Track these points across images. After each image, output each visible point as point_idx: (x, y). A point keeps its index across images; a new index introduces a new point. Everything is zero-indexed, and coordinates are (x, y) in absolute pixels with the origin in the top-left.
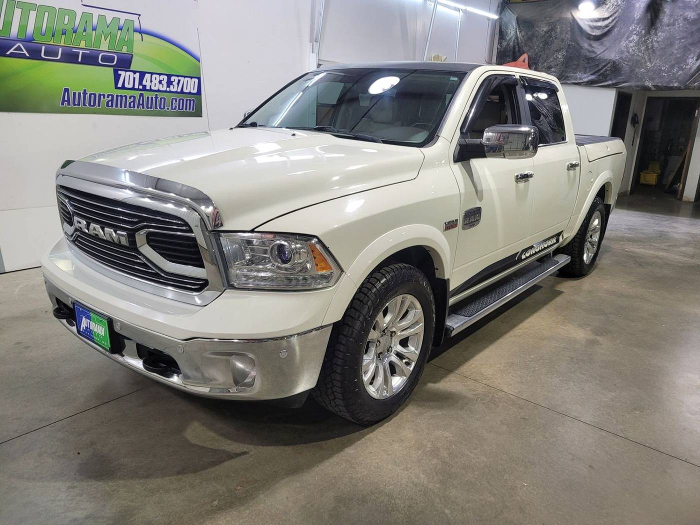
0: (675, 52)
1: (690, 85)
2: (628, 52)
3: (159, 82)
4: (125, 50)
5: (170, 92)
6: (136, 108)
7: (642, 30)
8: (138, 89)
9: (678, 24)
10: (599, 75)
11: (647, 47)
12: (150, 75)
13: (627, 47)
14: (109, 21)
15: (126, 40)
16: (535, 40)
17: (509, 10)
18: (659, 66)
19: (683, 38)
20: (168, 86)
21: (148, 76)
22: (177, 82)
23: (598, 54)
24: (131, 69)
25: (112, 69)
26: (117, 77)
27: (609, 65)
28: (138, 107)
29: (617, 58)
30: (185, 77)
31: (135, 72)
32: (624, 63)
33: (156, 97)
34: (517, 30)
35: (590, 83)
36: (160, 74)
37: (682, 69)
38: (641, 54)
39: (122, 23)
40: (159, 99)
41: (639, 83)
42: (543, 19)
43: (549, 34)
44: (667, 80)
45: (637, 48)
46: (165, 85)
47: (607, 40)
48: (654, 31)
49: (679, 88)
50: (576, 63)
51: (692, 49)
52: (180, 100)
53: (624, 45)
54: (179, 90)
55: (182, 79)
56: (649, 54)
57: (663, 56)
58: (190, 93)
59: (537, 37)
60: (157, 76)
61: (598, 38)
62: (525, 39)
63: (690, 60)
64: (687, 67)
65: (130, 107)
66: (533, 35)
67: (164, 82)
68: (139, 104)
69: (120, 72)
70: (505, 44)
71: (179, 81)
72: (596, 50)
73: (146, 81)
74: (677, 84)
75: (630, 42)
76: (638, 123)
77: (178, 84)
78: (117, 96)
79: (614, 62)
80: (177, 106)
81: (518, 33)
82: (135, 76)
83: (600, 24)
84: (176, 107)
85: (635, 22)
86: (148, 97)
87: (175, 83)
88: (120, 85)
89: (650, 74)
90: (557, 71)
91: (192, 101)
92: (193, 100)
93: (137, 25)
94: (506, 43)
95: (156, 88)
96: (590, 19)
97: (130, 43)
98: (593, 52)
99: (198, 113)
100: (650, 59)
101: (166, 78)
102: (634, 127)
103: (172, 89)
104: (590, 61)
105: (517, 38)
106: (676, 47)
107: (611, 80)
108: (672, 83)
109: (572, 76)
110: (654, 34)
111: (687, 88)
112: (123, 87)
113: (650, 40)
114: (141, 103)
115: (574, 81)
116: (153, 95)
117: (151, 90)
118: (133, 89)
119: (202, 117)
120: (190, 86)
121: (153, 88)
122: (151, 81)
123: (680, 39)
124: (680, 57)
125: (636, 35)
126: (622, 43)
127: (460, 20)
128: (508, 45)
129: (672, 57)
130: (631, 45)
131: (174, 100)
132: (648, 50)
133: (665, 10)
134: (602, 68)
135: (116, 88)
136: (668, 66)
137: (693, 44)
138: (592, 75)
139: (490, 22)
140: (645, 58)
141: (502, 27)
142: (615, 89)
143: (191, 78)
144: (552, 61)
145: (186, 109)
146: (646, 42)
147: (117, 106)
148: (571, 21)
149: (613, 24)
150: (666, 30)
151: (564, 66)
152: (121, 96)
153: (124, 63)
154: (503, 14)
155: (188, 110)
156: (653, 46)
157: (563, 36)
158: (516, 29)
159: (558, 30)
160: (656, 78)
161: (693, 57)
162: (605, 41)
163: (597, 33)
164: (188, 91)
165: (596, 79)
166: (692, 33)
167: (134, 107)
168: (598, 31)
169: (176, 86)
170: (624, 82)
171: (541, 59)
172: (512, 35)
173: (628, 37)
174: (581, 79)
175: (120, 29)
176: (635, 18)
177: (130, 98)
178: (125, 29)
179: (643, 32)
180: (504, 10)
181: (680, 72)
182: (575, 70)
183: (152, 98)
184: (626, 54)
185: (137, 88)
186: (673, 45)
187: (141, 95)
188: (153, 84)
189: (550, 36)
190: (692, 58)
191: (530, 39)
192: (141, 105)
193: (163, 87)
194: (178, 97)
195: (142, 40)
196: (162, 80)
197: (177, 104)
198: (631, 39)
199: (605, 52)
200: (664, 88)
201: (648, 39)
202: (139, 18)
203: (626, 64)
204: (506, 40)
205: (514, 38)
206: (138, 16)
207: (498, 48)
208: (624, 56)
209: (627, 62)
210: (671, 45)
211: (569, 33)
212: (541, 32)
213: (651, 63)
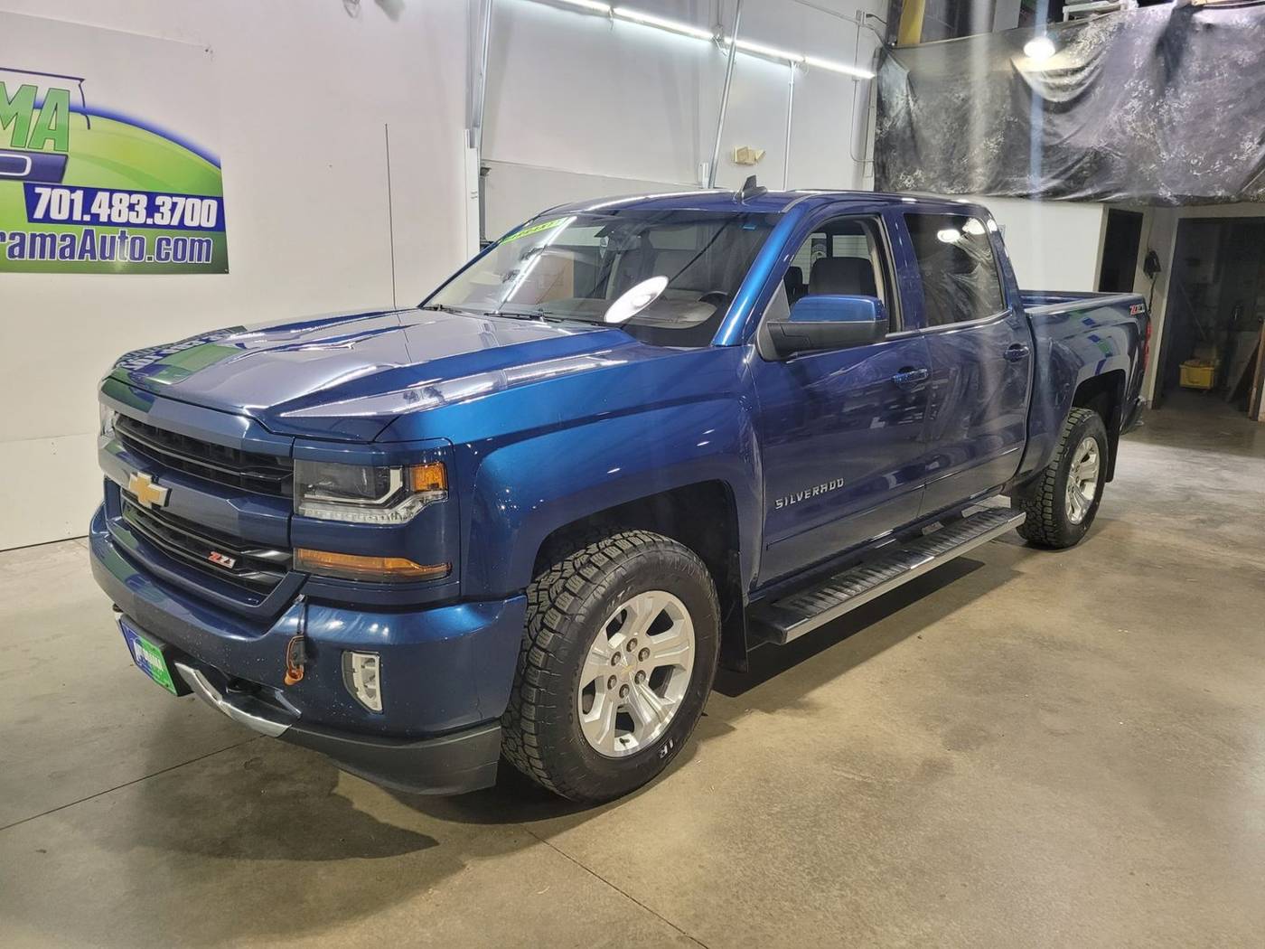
0: (1216, 129)
1: (1250, 193)
2: (1124, 132)
3: (128, 207)
4: (49, 147)
5: (154, 226)
6: (76, 259)
7: (1150, 88)
8: (82, 222)
9: (1221, 75)
10: (1067, 179)
12: (108, 194)
13: (1121, 123)
14: (12, 92)
15: (52, 127)
16: (943, 115)
17: (895, 63)
18: (1185, 158)
19: (1230, 102)
20: (150, 215)
21: (102, 197)
22: (170, 207)
23: (1065, 137)
24: (65, 183)
25: (20, 184)
26: (32, 200)
27: (1087, 159)
28: (81, 256)
29: (1102, 145)
30: (187, 197)
31: (73, 189)
32: (1117, 155)
33: (123, 237)
34: (910, 98)
35: (1050, 194)
36: (130, 193)
38: (1148, 136)
39: (41, 95)
40: (129, 239)
41: (1148, 192)
42: (958, 77)
43: (970, 102)
44: (1202, 186)
45: (1139, 124)
46: (143, 213)
47: (1081, 111)
48: (1173, 90)
49: (1226, 201)
50: (1023, 157)
51: (1251, 122)
52: (177, 241)
53: (1116, 118)
54: (175, 222)
55: (181, 201)
56: (1164, 134)
57: (1191, 137)
58: (200, 228)
59: (947, 109)
60: (125, 197)
61: (1064, 108)
62: (926, 114)
63: (1246, 144)
64: (1241, 158)
65: (62, 255)
66: (940, 107)
67: (141, 208)
68: (83, 251)
69: (38, 190)
70: (887, 124)
71: (174, 205)
72: (1060, 131)
73: (100, 206)
74: (1223, 191)
75: (1127, 112)
76: (1158, 269)
77: (173, 210)
78: (33, 236)
79: (1097, 153)
80: (171, 253)
81: (911, 103)
82: (73, 196)
83: (1066, 81)
84: (168, 254)
85: (1135, 75)
86: (104, 238)
87: (166, 210)
88: (39, 214)
89: (1168, 174)
90: (987, 174)
92: (207, 241)
93: (76, 98)
94: (890, 123)
95: (123, 219)
96: (1047, 72)
97: (63, 133)
98: (1056, 135)
99: (220, 266)
100: (1166, 145)
101: (144, 199)
102: (1151, 277)
103: (158, 219)
104: (1050, 153)
105: (909, 113)
106: (1218, 119)
107: (1091, 186)
108: (1213, 189)
109: (1017, 182)
110: (1173, 95)
111: (1242, 199)
112: (47, 218)
113: (1166, 107)
114: (88, 247)
115: (1020, 192)
116: (117, 232)
117: (110, 223)
118: (70, 221)
119: (228, 273)
120: (202, 214)
121: (115, 219)
122: (111, 206)
123: (1225, 104)
124: (1224, 139)
125: (1136, 100)
126: (1111, 115)
127: (792, 83)
128: (893, 126)
129: (1210, 138)
130: (1130, 118)
131: (164, 242)
132: (1161, 128)
133: (1194, 48)
134: (1073, 166)
135: (31, 219)
136: (1202, 158)
137: (1251, 112)
138: (1054, 178)
139: (858, 84)
140: (1156, 143)
141: (883, 94)
142: (1102, 205)
143: (202, 198)
144: (977, 155)
145: (191, 259)
146: (1159, 111)
147: (32, 255)
148: (1012, 77)
149: (1091, 79)
150: (1196, 87)
151: (1001, 162)
152: (43, 237)
153: (50, 172)
154: (883, 68)
155: (195, 260)
156: (1171, 121)
157: (997, 106)
158: (907, 96)
159: (988, 96)
160: (1178, 183)
161: (1253, 138)
162: (1078, 112)
163: (1063, 97)
164: (195, 224)
165: (1063, 187)
166: (1249, 91)
167: (72, 256)
168: (1063, 94)
169: (167, 214)
170: (1117, 191)
171: (955, 152)
172: (900, 107)
173: (1123, 104)
174: (1033, 187)
175: (38, 106)
176: (1134, 66)
177: (63, 238)
178: (48, 108)
179: (1152, 92)
180: (884, 61)
181: (1228, 168)
182: (1022, 171)
183: (113, 238)
184: (1119, 135)
185: (79, 219)
186: (1211, 115)
187: (89, 233)
188: (115, 211)
189: (973, 108)
190: (1252, 140)
191: (934, 114)
192: (87, 251)
193: (137, 216)
194: (174, 236)
195: (89, 128)
196: (134, 205)
197: (170, 249)
198: (1128, 107)
199: (1078, 135)
200: (1196, 200)
201: (1160, 106)
202: (80, 86)
203: (1120, 156)
204: (889, 118)
205: (903, 113)
206: (79, 82)
207: (876, 134)
208: (1115, 141)
209: (1123, 152)
210: (1207, 115)
211: (1009, 100)
212: (955, 100)
213: (1169, 152)
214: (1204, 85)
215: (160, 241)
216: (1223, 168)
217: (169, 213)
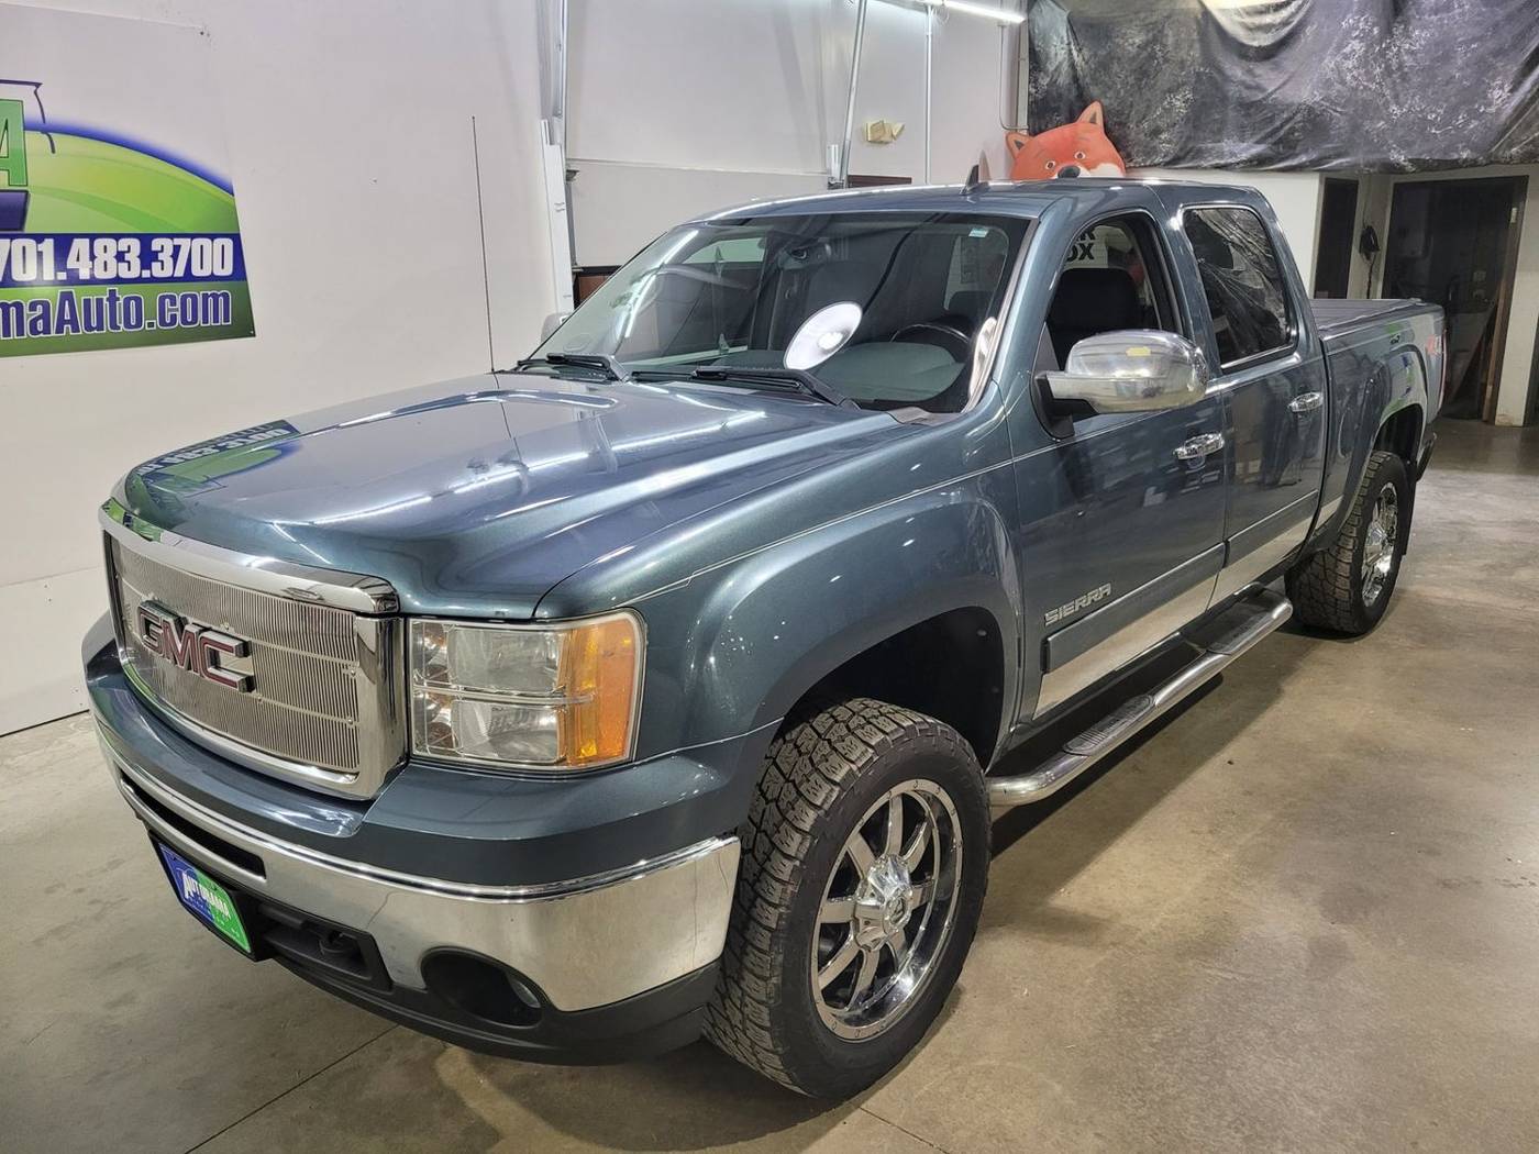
1: (1501, 153)
2: (1343, 82)
3: (116, 257)
5: (153, 280)
6: (53, 334)
7: (1374, 25)
8: (55, 283)
9: (1461, 6)
10: (1275, 144)
11: (1388, 67)
12: (87, 240)
13: (1338, 70)
16: (1116, 68)
18: (1422, 111)
19: (1474, 40)
20: (146, 265)
21: (80, 245)
22: (171, 252)
23: (1270, 91)
24: (28, 229)
27: (1299, 117)
28: (60, 330)
29: (1318, 99)
30: (193, 236)
31: (39, 238)
33: (113, 298)
34: (1073, 47)
35: (1255, 163)
36: (117, 237)
37: (1478, 116)
38: (1373, 86)
40: (121, 301)
42: (1132, 16)
43: (1149, 49)
45: (1362, 71)
46: (136, 263)
47: (1289, 59)
48: (1403, 27)
49: (1473, 164)
50: (1217, 117)
51: (1500, 64)
52: (184, 299)
53: (1332, 65)
54: (180, 273)
55: (184, 243)
57: (1428, 86)
58: (212, 278)
59: (1119, 59)
60: (110, 242)
61: (1268, 54)
62: (1093, 66)
63: (1495, 92)
64: (1489, 110)
65: (34, 330)
66: (1111, 57)
67: (134, 257)
68: (61, 322)
70: (1044, 81)
71: (177, 249)
72: (1264, 82)
73: (78, 258)
74: (1469, 151)
75: (1346, 57)
76: (1376, 248)
77: (175, 256)
79: (1310, 110)
80: (179, 314)
81: (1075, 53)
82: (41, 247)
83: (1268, 19)
84: (174, 318)
86: (87, 302)
87: (166, 256)
89: (1399, 134)
90: (1175, 140)
91: (221, 299)
92: (224, 295)
93: (31, 111)
94: (1048, 79)
95: (111, 274)
96: (1244, 9)
98: (1259, 88)
99: (242, 326)
100: (1396, 97)
101: (135, 245)
102: (1368, 258)
103: (157, 271)
104: (1252, 110)
105: (1073, 66)
106: (1460, 62)
107: (1306, 151)
108: (1456, 150)
109: (1212, 149)
111: (1492, 161)
112: (8, 281)
114: (67, 317)
115: (1217, 161)
116: (103, 293)
117: (93, 281)
118: (39, 282)
119: (254, 335)
120: (213, 259)
121: (100, 274)
122: (93, 257)
123: (1467, 43)
125: (1357, 41)
127: (930, 33)
128: (1053, 83)
129: (1450, 86)
130: (1349, 64)
131: (167, 300)
132: (1390, 75)
134: (1282, 126)
136: (1441, 111)
137: (1498, 53)
138: (1258, 142)
139: (1005, 30)
140: (1384, 96)
141: (1036, 42)
142: (1317, 175)
143: (212, 237)
144: (1161, 116)
145: (205, 321)
146: (1386, 54)
148: (1200, 16)
150: (1432, 23)
151: (1190, 125)
155: (211, 322)
156: (1401, 66)
157: (1183, 54)
158: (1069, 44)
159: (1170, 41)
160: (1414, 142)
161: (1503, 85)
162: (1285, 59)
163: (1264, 40)
164: (206, 272)
165: (1270, 152)
166: (1496, 26)
167: (47, 330)
168: (1266, 36)
169: (169, 262)
170: (1339, 156)
173: (1340, 47)
174: (1233, 154)
177: (33, 306)
179: (1376, 30)
181: (1474, 124)
182: (1218, 135)
183: (99, 302)
184: (1339, 87)
185: (52, 278)
187: (67, 297)
188: (99, 263)
189: (1152, 57)
190: (1501, 88)
191: (1104, 66)
192: (68, 322)
193: (129, 269)
194: (179, 291)
195: (53, 151)
196: (124, 252)
197: (177, 310)
198: (1347, 50)
199: (1287, 87)
200: (1436, 164)
201: (1388, 48)
202: (35, 93)
203: (1340, 113)
204: (1046, 73)
205: (1065, 67)
206: (34, 88)
207: (1030, 94)
208: (1333, 93)
209: (1343, 107)
210: (1447, 58)
211: (1197, 46)
212: (1130, 48)
213: (1401, 106)
214: (1440, 19)
215: (162, 299)
216: (1467, 123)
217: (171, 260)
